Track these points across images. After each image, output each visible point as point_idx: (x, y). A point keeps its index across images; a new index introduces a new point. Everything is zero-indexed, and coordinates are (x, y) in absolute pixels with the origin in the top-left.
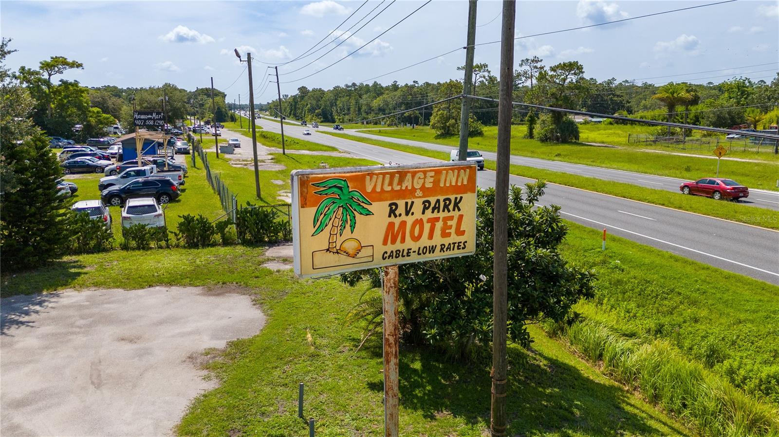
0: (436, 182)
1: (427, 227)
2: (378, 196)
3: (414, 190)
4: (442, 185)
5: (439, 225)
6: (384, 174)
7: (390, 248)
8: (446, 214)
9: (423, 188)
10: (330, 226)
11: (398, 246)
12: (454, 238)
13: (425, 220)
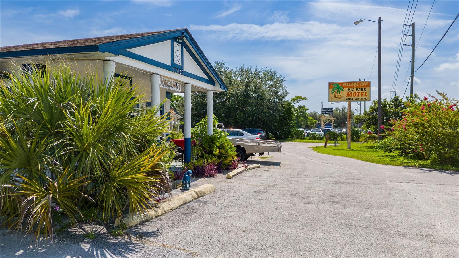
0: (359, 85)
1: (357, 94)
2: (346, 87)
3: (354, 86)
4: (361, 85)
5: (360, 94)
6: (347, 83)
7: (348, 98)
8: (362, 91)
9: (356, 86)
10: (335, 92)
11: (350, 97)
12: (364, 97)
13: (357, 93)
